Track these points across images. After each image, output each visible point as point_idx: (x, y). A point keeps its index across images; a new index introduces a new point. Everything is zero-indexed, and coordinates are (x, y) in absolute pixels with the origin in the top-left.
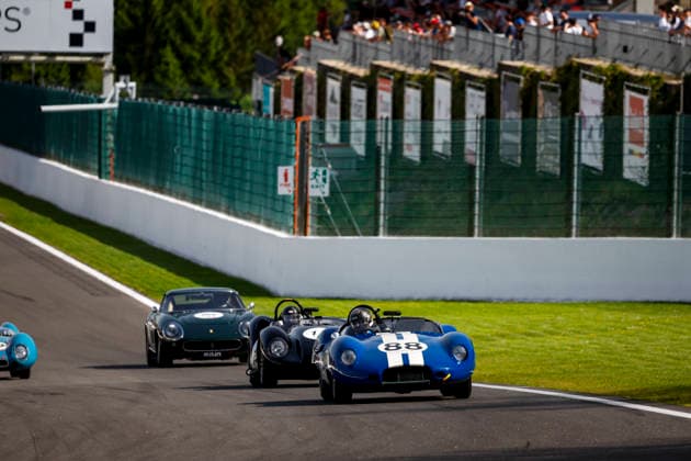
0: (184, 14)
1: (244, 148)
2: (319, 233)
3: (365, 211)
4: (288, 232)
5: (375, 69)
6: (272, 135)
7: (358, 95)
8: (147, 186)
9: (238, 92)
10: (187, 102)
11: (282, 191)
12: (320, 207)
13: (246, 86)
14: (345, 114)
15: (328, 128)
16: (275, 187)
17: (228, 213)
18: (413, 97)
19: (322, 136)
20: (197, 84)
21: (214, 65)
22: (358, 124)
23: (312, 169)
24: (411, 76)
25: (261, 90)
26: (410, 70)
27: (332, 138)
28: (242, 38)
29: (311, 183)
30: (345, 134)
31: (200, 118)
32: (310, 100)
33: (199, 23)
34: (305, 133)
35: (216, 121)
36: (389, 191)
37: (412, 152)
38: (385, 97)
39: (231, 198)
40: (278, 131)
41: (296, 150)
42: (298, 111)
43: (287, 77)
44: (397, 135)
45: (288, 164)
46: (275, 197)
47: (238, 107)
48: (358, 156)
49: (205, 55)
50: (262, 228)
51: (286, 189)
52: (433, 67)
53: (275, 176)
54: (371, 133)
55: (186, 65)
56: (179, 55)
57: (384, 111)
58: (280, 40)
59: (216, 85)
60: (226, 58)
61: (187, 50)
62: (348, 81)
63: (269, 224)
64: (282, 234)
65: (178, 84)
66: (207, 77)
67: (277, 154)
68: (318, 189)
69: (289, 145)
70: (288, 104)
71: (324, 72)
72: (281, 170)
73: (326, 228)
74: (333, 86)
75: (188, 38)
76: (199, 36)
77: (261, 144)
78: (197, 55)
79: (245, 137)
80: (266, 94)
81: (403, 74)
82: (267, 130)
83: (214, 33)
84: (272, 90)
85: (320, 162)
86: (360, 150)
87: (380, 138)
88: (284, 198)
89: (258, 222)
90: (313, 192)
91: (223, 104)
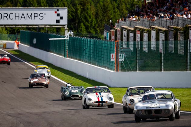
0: (86, 15)
1: (102, 49)
2: (121, 71)
3: (133, 65)
4: (113, 70)
5: (136, 28)
6: (109, 46)
7: (131, 35)
8: (76, 59)
9: (100, 35)
10: (87, 37)
11: (112, 60)
12: (122, 64)
13: (102, 33)
14: (128, 40)
15: (124, 44)
16: (110, 59)
17: (98, 66)
18: (146, 35)
19: (122, 46)
20: (90, 33)
21: (94, 28)
22: (131, 42)
23: (119, 54)
24: (145, 30)
25: (106, 34)
26: (145, 28)
27: (125, 46)
28: (101, 20)
29: (119, 58)
30: (128, 45)
31: (90, 41)
32: (119, 36)
33: (90, 17)
34: (117, 45)
35: (94, 42)
36: (139, 60)
37: (146, 50)
38: (138, 35)
39: (98, 62)
40: (111, 45)
41: (115, 49)
42: (116, 39)
43: (113, 30)
44: (142, 45)
45: (113, 53)
46: (110, 62)
47: (100, 38)
48: (131, 51)
49: (91, 25)
50: (107, 70)
51: (113, 59)
52: (151, 27)
53: (110, 56)
54: (135, 45)
55: (87, 28)
56: (85, 25)
57: (138, 39)
58: (111, 21)
59: (94, 33)
60: (97, 25)
61: (87, 24)
62: (129, 31)
63: (108, 68)
64: (112, 71)
65: (85, 33)
66: (92, 31)
67: (110, 50)
68: (121, 59)
69: (114, 48)
70: (113, 37)
71: (122, 29)
72: (111, 54)
73: (123, 69)
74: (125, 32)
75: (87, 21)
76: (90, 20)
77: (106, 48)
78: (89, 25)
79: (102, 46)
80: (107, 35)
81: (143, 29)
82: (108, 44)
83: (94, 19)
84: (109, 34)
85: (122, 52)
86: (132, 49)
87: (137, 46)
88: (112, 62)
89: (106, 68)
90: (120, 60)
91: (96, 37)
